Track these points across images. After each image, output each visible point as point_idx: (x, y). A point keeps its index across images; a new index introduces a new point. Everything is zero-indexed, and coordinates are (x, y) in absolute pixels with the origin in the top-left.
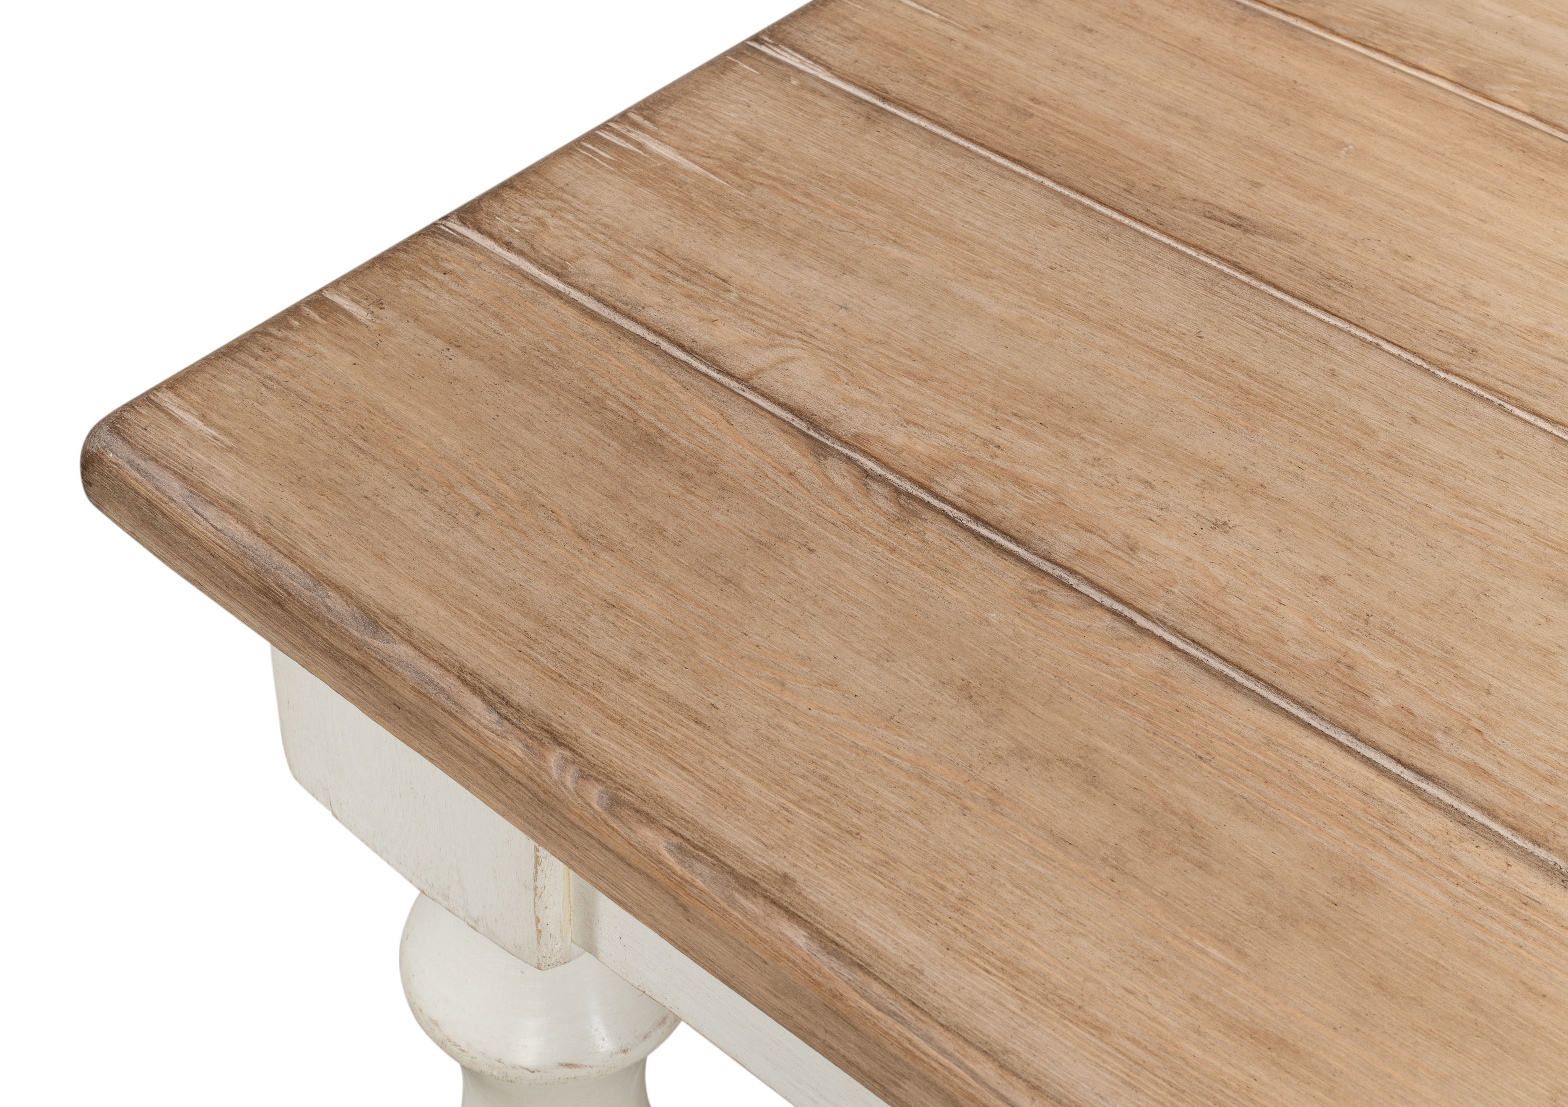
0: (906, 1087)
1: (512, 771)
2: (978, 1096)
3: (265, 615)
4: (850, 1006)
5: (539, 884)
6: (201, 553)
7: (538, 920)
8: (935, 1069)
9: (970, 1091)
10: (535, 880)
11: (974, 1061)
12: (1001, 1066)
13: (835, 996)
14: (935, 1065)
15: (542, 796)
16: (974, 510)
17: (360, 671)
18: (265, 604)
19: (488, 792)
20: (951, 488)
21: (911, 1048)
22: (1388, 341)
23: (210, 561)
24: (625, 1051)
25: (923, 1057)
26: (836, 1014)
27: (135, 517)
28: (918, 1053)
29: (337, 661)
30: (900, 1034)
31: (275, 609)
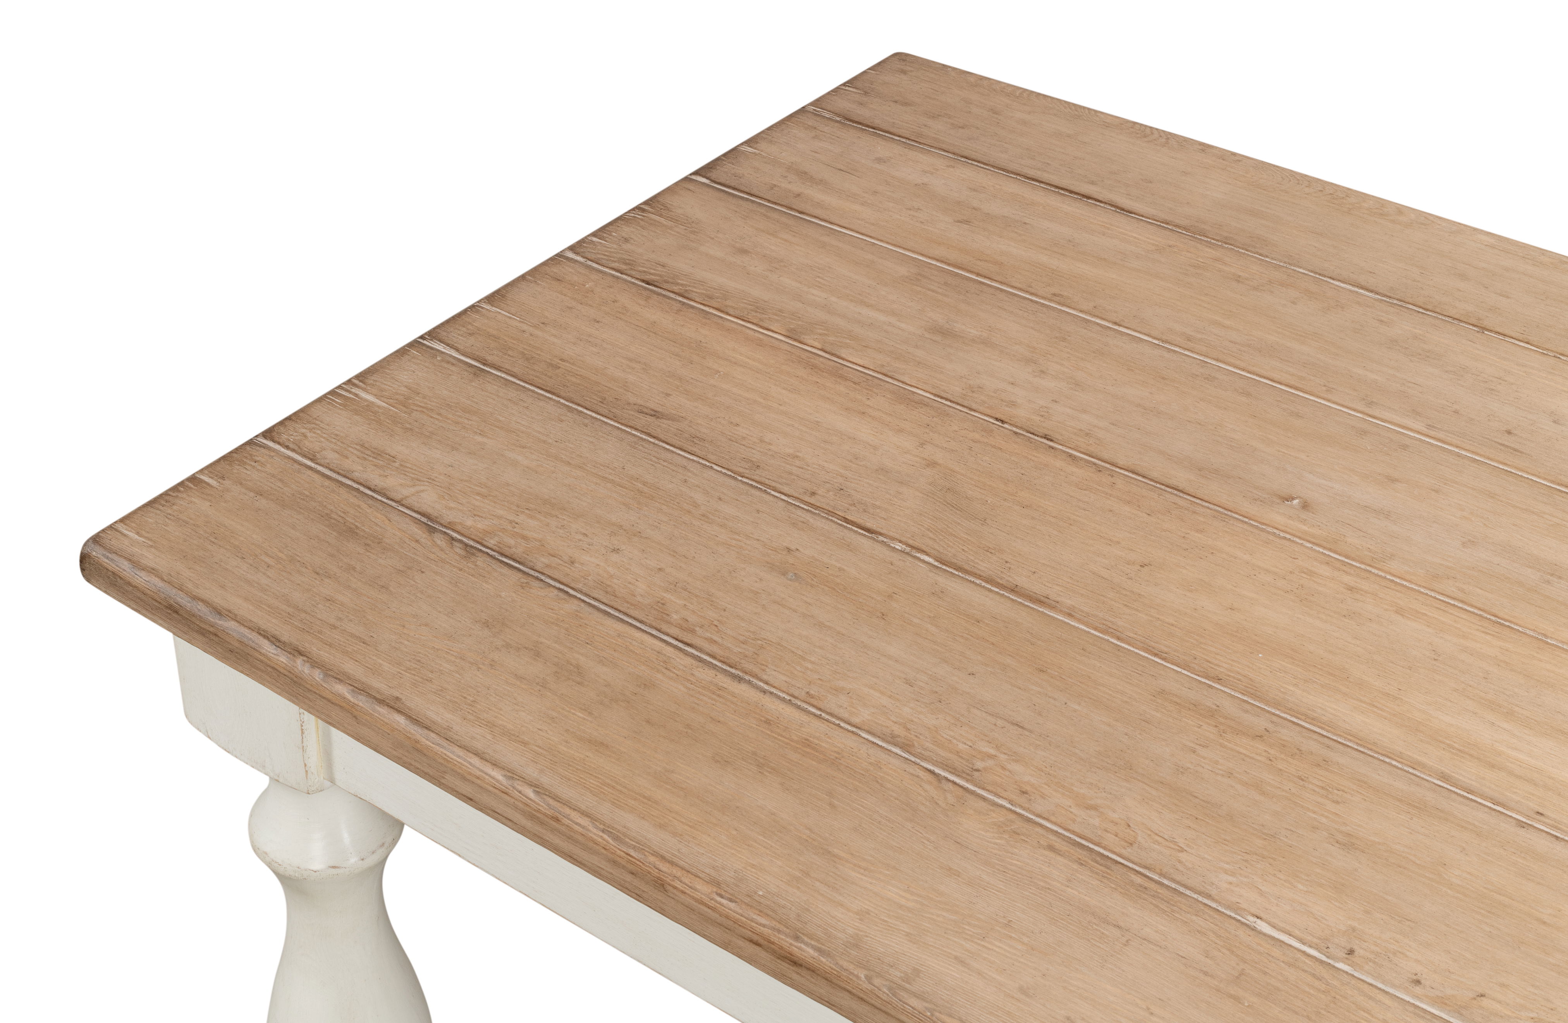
0: (446, 777)
1: (282, 670)
2: (472, 772)
3: (170, 619)
4: (422, 745)
6: (139, 594)
7: (305, 765)
11: (470, 758)
12: (481, 758)
13: (416, 742)
14: (455, 762)
15: (295, 679)
16: (501, 551)
17: (213, 638)
18: (170, 614)
19: (273, 684)
20: (492, 542)
21: (446, 757)
22: (717, 465)
23: (143, 597)
24: (363, 860)
25: (451, 760)
26: (417, 750)
27: (106, 582)
28: (449, 759)
29: (203, 635)
30: (442, 752)
31: (175, 615)
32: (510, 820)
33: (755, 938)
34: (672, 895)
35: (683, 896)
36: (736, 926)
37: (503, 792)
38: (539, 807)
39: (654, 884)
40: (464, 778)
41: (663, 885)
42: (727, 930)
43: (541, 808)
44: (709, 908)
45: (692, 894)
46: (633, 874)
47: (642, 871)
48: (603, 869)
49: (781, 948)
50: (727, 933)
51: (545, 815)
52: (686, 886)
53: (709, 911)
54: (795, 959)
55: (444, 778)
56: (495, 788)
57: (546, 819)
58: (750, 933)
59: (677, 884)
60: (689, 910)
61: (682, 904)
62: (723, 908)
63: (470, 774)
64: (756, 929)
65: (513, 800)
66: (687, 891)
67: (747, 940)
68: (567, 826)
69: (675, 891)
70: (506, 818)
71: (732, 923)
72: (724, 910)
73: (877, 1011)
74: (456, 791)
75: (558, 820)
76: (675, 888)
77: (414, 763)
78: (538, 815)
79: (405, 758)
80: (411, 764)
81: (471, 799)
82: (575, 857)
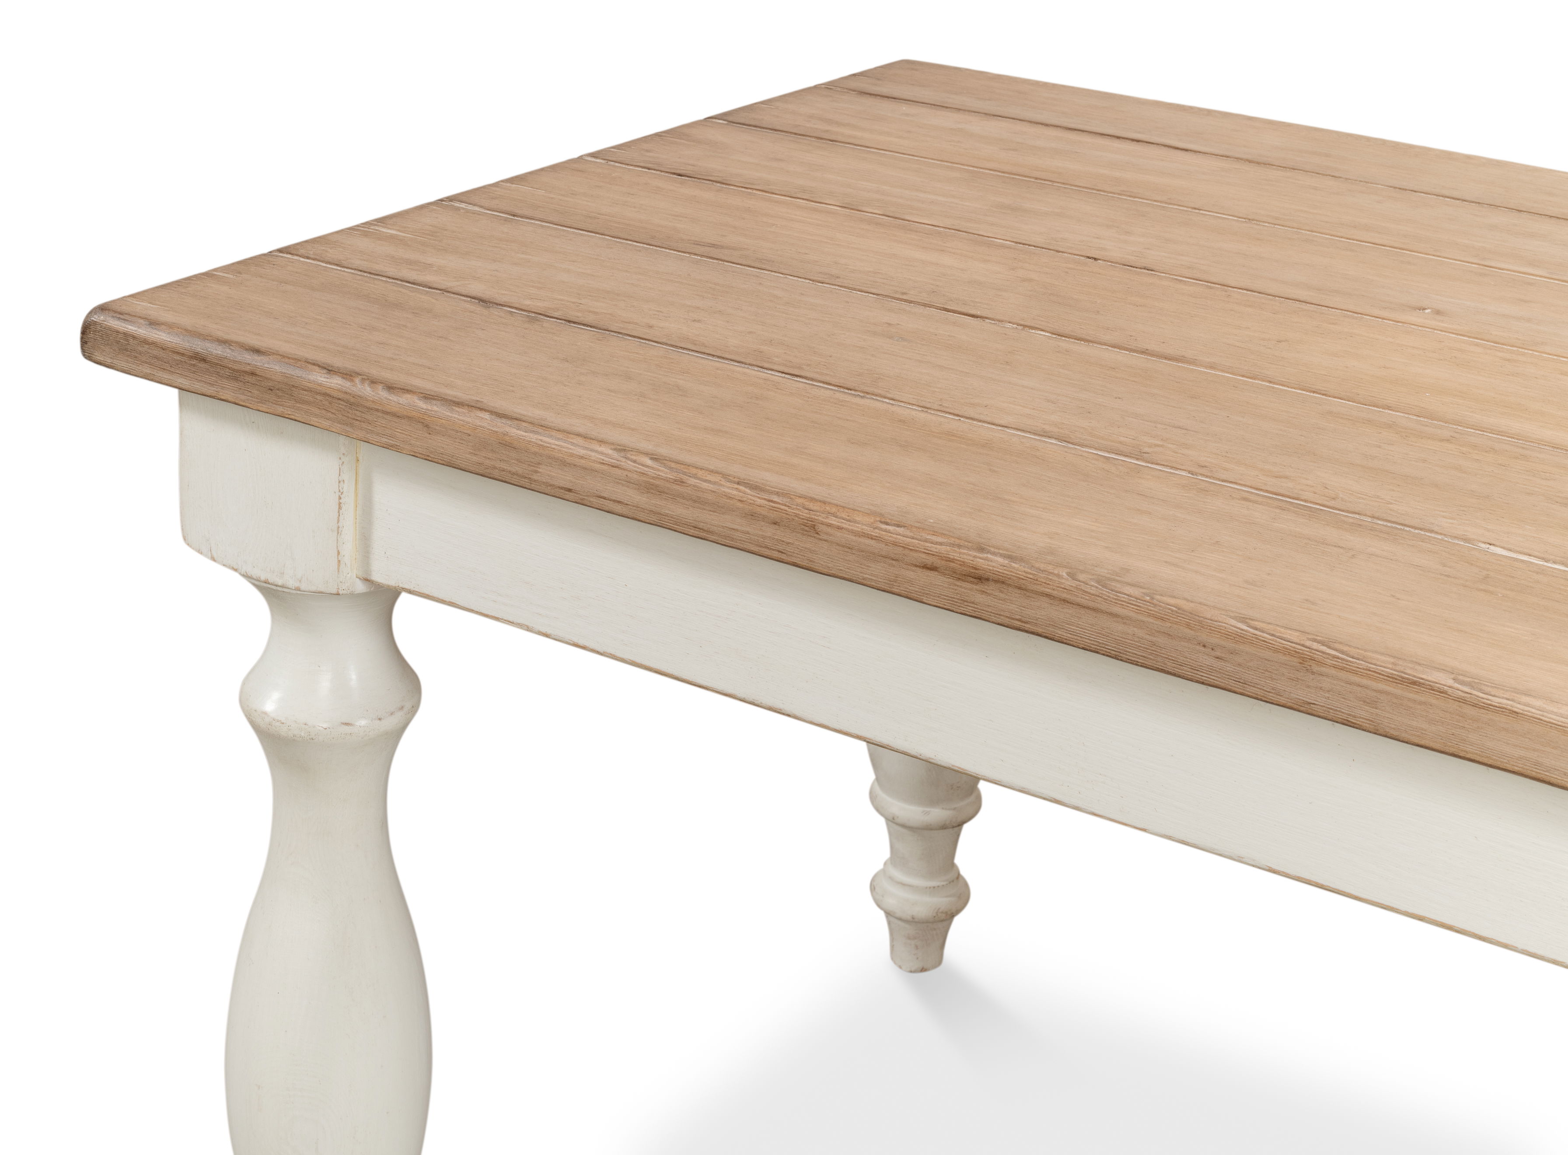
0: (540, 470)
1: (335, 394)
2: (575, 452)
4: (511, 436)
5: (340, 524)
7: (339, 553)
8: (554, 449)
9: (571, 451)
10: (338, 522)
11: (572, 439)
12: (585, 438)
13: (504, 434)
14: (553, 446)
15: (352, 400)
18: (194, 365)
20: (555, 314)
21: (542, 443)
22: (791, 276)
24: (380, 719)
25: (548, 445)
28: (545, 444)
32: (619, 502)
33: (929, 560)
34: (825, 537)
35: (839, 534)
36: (907, 552)
37: (613, 466)
38: (658, 473)
39: (803, 529)
40: (564, 464)
41: (814, 527)
42: (894, 562)
43: (660, 474)
44: (872, 539)
45: (851, 528)
46: (775, 523)
47: (788, 516)
48: (737, 530)
49: (963, 564)
50: (894, 566)
51: (666, 480)
52: (843, 521)
53: (872, 542)
54: (980, 572)
55: (536, 472)
56: (603, 464)
57: (668, 485)
58: (924, 556)
59: (833, 521)
60: (846, 550)
61: (838, 545)
62: (890, 534)
63: (572, 455)
64: (932, 549)
65: (625, 473)
66: (844, 526)
67: (919, 567)
68: (694, 486)
69: (829, 530)
70: (614, 501)
71: (902, 548)
72: (890, 537)
73: (1083, 611)
74: (551, 485)
75: (683, 482)
76: (829, 525)
77: (498, 464)
78: (657, 482)
79: (487, 462)
80: (495, 468)
81: (570, 490)
82: (701, 525)
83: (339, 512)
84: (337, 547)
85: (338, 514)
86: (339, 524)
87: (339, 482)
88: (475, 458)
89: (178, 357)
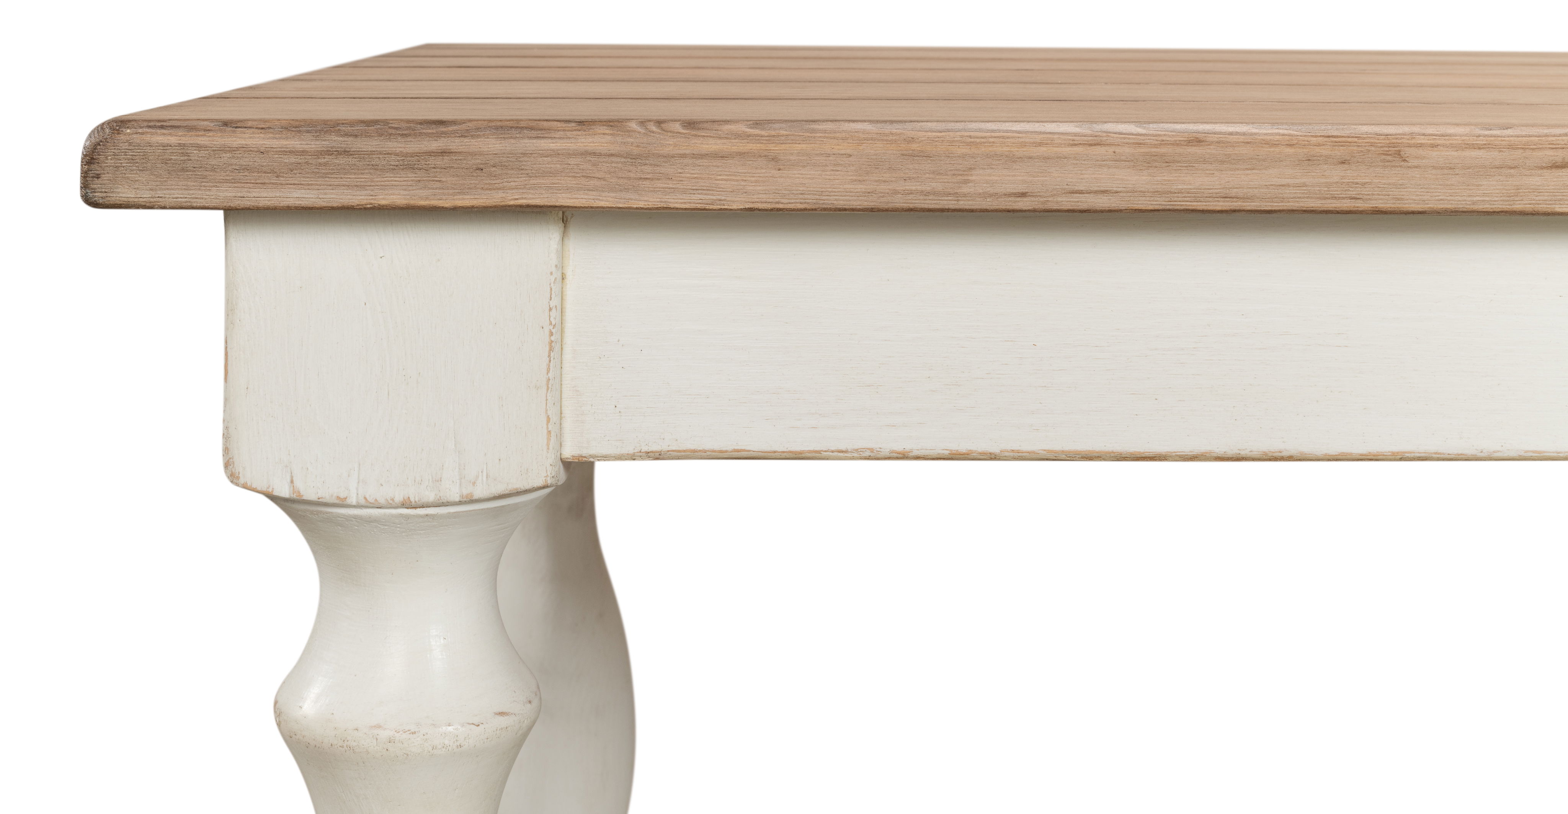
0: (973, 178)
4: (921, 142)
5: (551, 375)
8: (993, 142)
9: (1021, 140)
11: (1012, 126)
14: (992, 140)
21: (972, 140)
23: (257, 160)
25: (983, 140)
26: (913, 156)
28: (978, 140)
30: (962, 137)
32: (1104, 192)
34: (1415, 162)
35: (1434, 153)
36: (1528, 153)
37: (1091, 145)
38: (1160, 138)
39: (1384, 161)
40: (1011, 159)
41: (1398, 153)
42: (1512, 171)
43: (1164, 138)
44: (1480, 148)
45: (1448, 142)
46: (1343, 163)
47: (1360, 149)
48: (1288, 185)
50: (1512, 176)
52: (1435, 137)
53: (1481, 153)
55: (966, 182)
56: (1076, 145)
57: (1179, 150)
58: (1551, 153)
59: (1421, 140)
60: (1446, 171)
61: (1434, 168)
62: (1500, 139)
64: (1558, 142)
65: (1111, 149)
66: (1439, 142)
67: (1547, 168)
68: (1218, 142)
69: (1420, 152)
70: (1096, 192)
71: (1521, 151)
72: (1502, 141)
74: (991, 195)
75: (1200, 141)
76: (1420, 146)
77: (900, 186)
78: (1163, 150)
79: (883, 187)
80: (896, 192)
81: (1023, 195)
82: (1233, 192)
83: (549, 356)
84: (547, 411)
85: (548, 359)
86: (549, 375)
87: (550, 309)
88: (861, 187)
89: (293, 159)
